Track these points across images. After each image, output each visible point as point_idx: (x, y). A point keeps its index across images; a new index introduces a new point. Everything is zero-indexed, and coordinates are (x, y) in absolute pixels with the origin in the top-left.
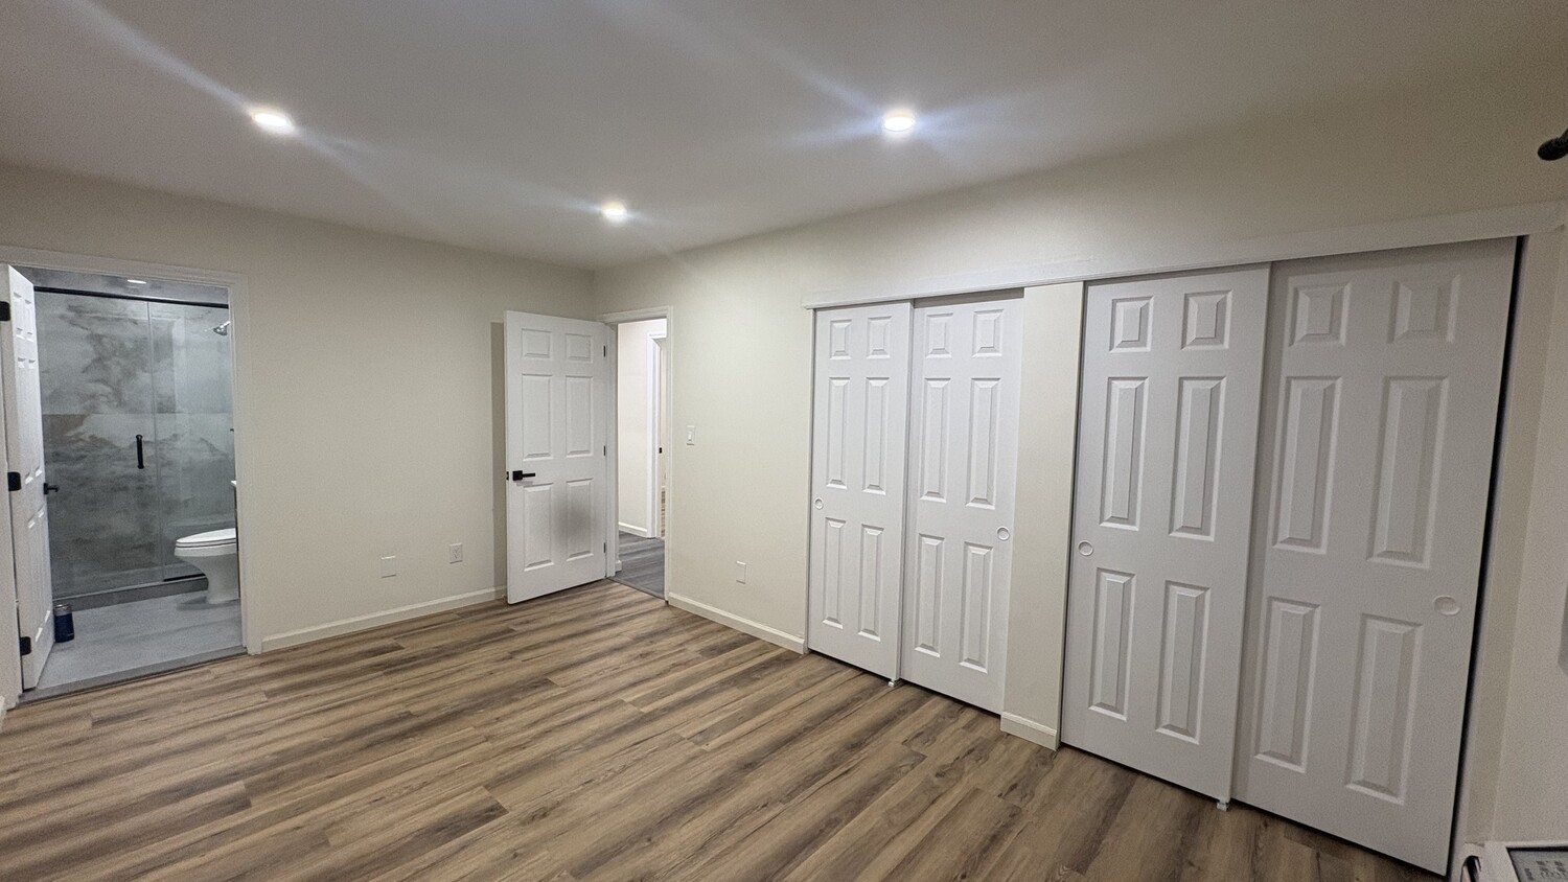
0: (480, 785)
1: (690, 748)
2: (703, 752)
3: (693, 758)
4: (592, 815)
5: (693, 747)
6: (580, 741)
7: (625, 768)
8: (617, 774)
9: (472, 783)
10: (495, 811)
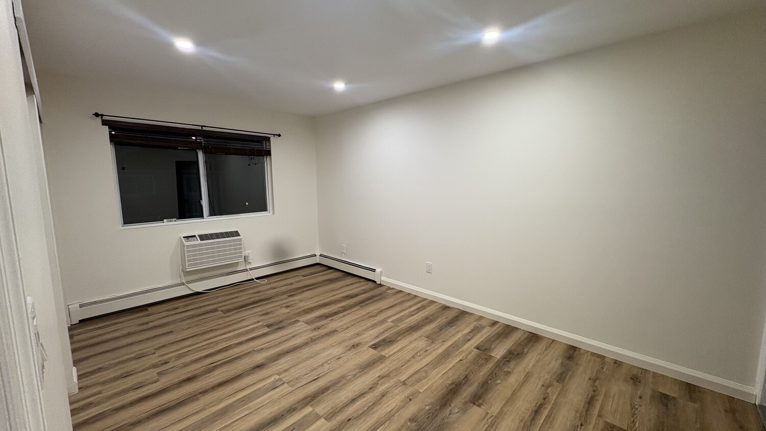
0: (389, 357)
1: (286, 376)
2: (279, 374)
3: (286, 370)
4: (334, 346)
5: (283, 377)
6: (350, 381)
7: (322, 365)
8: (326, 362)
9: (392, 358)
10: (375, 347)
